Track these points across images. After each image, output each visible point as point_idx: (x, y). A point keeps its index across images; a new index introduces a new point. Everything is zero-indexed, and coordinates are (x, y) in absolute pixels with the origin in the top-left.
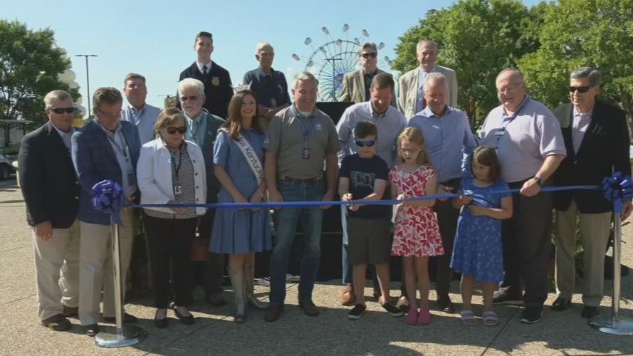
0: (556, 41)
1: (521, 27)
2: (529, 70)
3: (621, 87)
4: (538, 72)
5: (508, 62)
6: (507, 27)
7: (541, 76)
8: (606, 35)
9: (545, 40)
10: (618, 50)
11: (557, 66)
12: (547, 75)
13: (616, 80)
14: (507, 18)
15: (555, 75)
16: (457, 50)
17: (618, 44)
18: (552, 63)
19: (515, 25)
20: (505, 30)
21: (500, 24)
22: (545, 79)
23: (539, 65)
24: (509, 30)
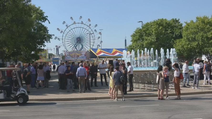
0: (189, 37)
1: (175, 31)
2: (181, 45)
3: (207, 50)
4: (184, 45)
5: (172, 41)
6: (170, 30)
7: (185, 47)
8: (202, 36)
9: (184, 36)
10: (206, 41)
11: (189, 44)
12: (187, 46)
13: (205, 49)
14: (170, 27)
15: (189, 46)
16: (156, 37)
17: (206, 39)
18: (187, 43)
19: (172, 30)
20: (170, 31)
21: (168, 29)
22: (186, 47)
23: (184, 43)
24: (171, 31)
